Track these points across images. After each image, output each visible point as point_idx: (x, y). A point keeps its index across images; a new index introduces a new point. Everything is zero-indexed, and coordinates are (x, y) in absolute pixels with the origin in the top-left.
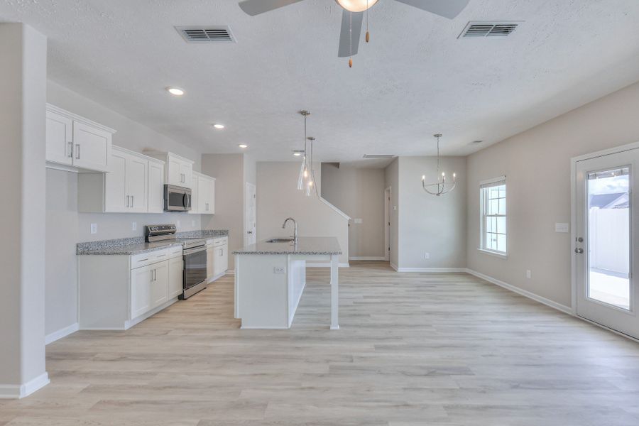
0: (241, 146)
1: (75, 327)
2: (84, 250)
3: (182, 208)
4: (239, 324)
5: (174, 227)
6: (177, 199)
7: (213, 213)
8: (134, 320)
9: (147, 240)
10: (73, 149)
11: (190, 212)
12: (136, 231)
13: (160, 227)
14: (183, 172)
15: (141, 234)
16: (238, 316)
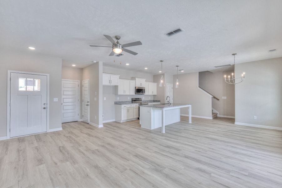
0: (160, 72)
1: (114, 120)
2: (116, 103)
3: (142, 93)
4: (140, 126)
5: (141, 99)
6: (139, 91)
7: (156, 94)
8: (123, 121)
9: (132, 102)
10: (110, 81)
11: (145, 94)
12: (129, 99)
13: (136, 99)
14: (141, 82)
15: (131, 100)
16: (140, 124)
